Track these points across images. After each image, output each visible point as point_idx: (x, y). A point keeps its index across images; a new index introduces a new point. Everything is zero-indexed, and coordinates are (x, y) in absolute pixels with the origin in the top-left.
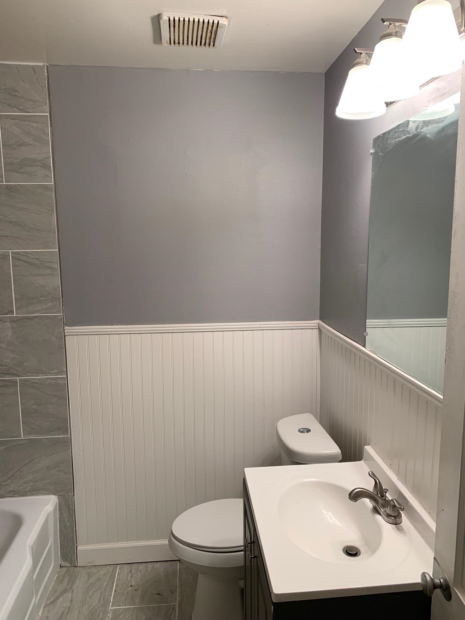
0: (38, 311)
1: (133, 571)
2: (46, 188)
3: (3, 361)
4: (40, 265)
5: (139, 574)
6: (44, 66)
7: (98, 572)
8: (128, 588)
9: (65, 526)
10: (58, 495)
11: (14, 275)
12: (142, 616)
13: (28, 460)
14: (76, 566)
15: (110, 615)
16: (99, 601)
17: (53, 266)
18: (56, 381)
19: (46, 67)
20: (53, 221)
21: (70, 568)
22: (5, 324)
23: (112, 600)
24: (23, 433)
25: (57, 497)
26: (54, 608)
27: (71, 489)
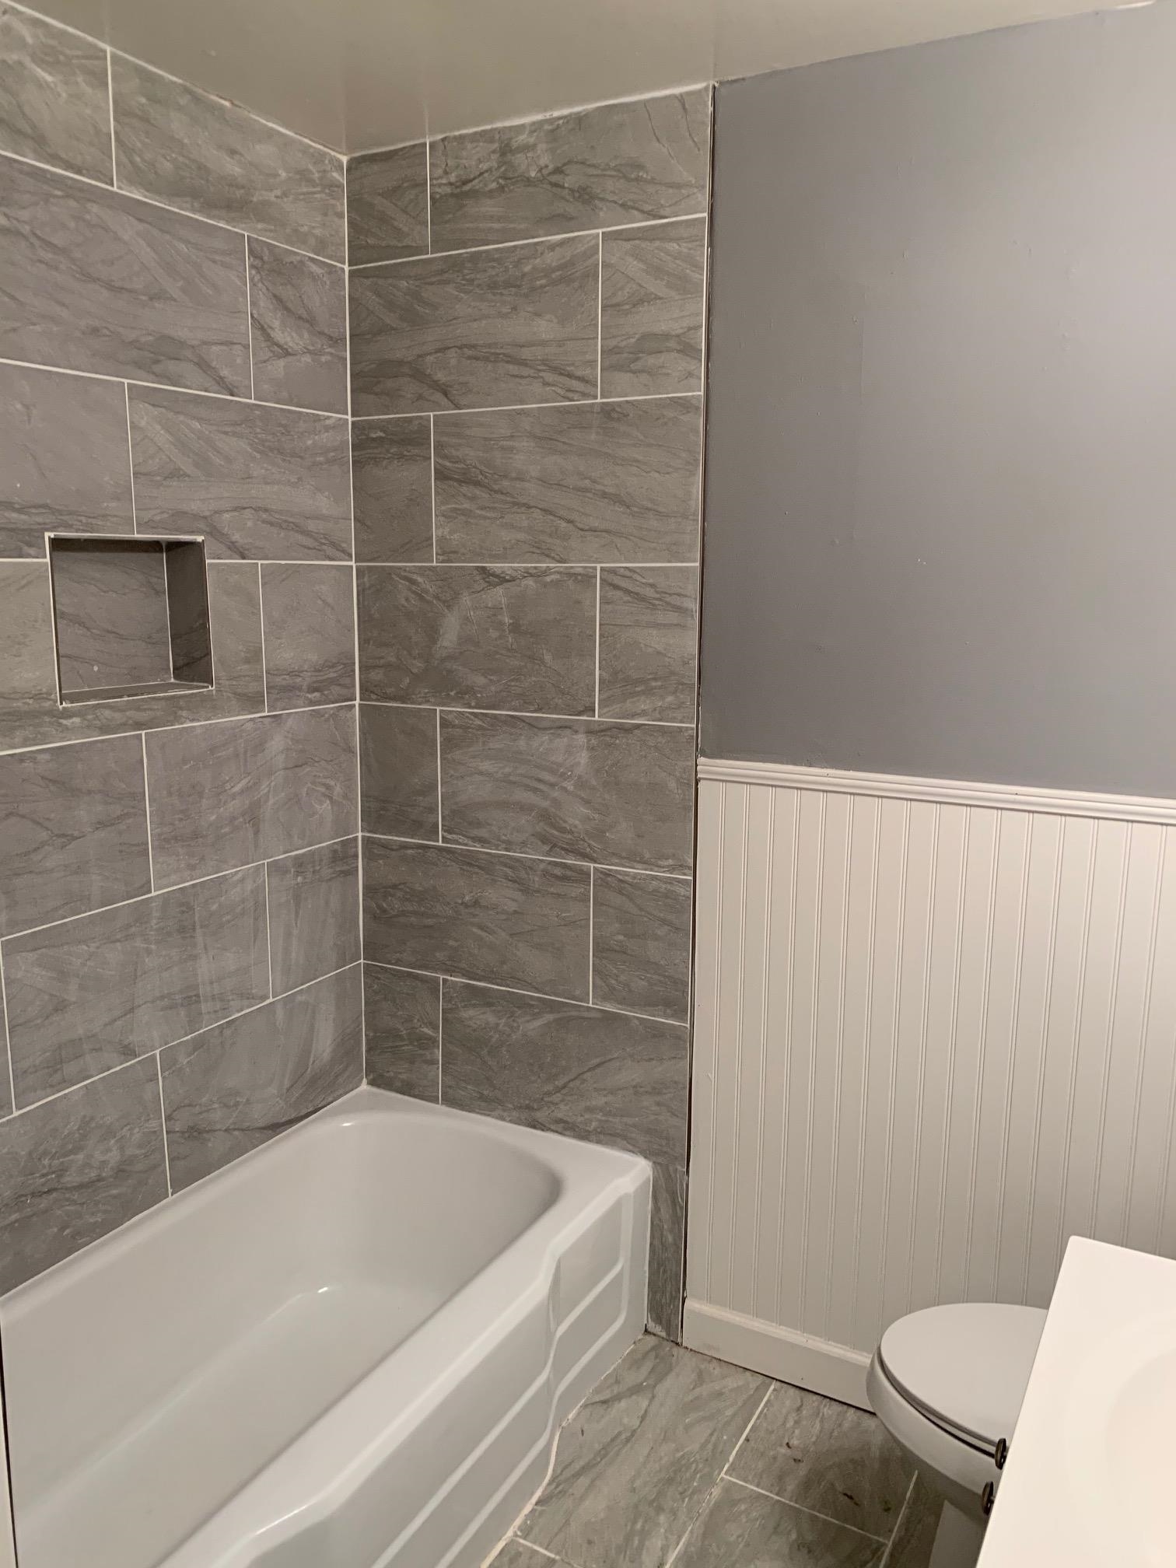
0: (643, 713)
1: (804, 1412)
2: (685, 405)
3: (565, 822)
4: (657, 602)
5: (818, 1426)
6: (706, 89)
7: (724, 1377)
8: (781, 1446)
9: (663, 1240)
10: (654, 1163)
11: (603, 622)
12: (790, 1531)
13: (598, 1061)
14: (677, 1344)
15: (716, 1492)
16: (703, 1446)
17: (685, 605)
18: (669, 887)
19: (711, 90)
20: (695, 491)
21: (665, 1343)
22: (574, 737)
23: (731, 1459)
24: (593, 995)
25: (651, 1164)
26: (603, 1416)
27: (682, 1155)
